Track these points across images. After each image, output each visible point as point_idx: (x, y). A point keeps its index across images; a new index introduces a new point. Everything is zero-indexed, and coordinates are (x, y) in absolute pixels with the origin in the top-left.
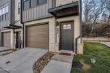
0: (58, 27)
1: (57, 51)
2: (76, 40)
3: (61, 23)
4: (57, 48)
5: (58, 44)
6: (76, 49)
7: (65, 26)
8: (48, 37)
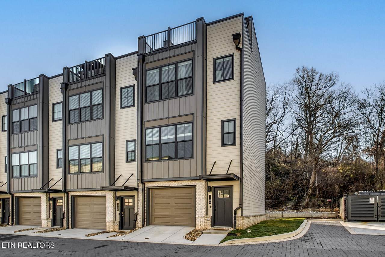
0: (211, 194)
1: (209, 227)
2: (236, 212)
3: (215, 188)
4: (209, 223)
5: (210, 218)
6: (235, 223)
7: (220, 192)
8: (195, 207)
